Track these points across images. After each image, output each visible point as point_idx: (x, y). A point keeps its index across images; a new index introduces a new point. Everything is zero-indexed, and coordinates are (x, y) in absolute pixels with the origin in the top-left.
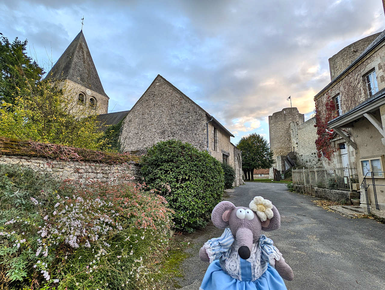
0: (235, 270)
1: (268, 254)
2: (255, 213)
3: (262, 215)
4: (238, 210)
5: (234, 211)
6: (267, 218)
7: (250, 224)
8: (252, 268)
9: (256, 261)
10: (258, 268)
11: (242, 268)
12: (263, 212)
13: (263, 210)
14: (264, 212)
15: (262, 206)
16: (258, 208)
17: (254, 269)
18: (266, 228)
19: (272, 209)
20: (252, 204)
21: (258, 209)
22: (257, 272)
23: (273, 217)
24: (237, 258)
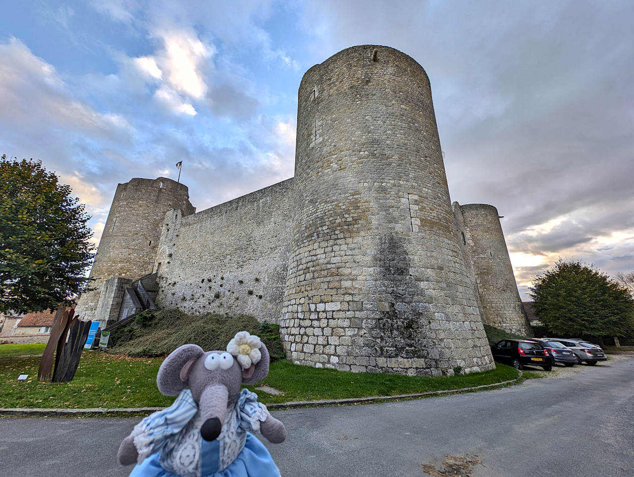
0: (191, 463)
1: (250, 417)
2: (235, 357)
3: (245, 360)
4: (207, 356)
5: (202, 358)
6: (252, 364)
7: (225, 376)
8: (221, 449)
9: (228, 436)
10: (230, 447)
11: (203, 455)
12: (247, 356)
13: (248, 351)
14: (248, 354)
15: (247, 346)
16: (240, 349)
17: (224, 449)
18: (249, 378)
19: (260, 349)
20: (232, 345)
21: (239, 352)
22: (228, 454)
23: (261, 360)
24: (197, 440)
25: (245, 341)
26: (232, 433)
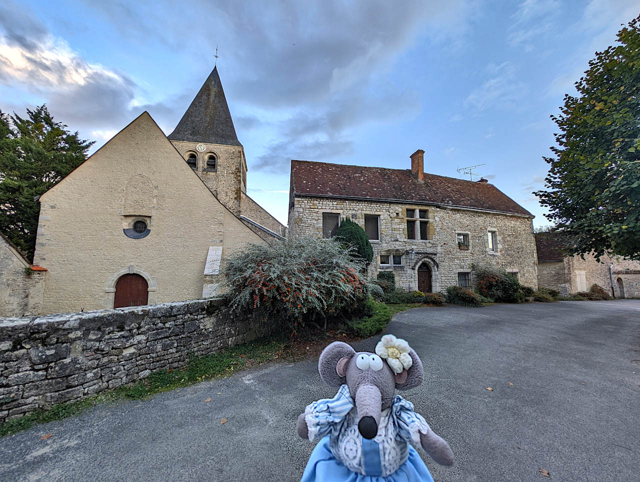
25: (392, 344)
26: (391, 439)
